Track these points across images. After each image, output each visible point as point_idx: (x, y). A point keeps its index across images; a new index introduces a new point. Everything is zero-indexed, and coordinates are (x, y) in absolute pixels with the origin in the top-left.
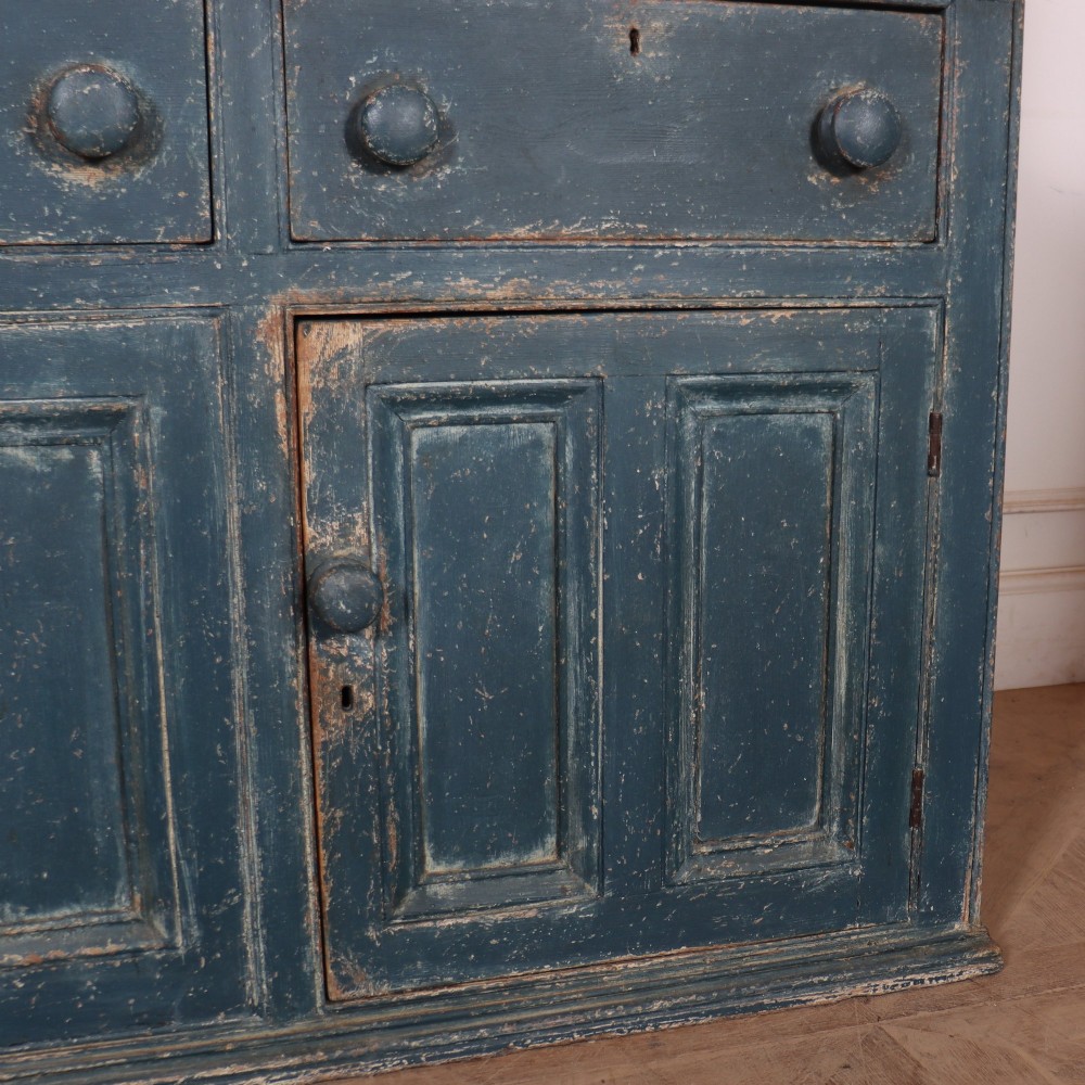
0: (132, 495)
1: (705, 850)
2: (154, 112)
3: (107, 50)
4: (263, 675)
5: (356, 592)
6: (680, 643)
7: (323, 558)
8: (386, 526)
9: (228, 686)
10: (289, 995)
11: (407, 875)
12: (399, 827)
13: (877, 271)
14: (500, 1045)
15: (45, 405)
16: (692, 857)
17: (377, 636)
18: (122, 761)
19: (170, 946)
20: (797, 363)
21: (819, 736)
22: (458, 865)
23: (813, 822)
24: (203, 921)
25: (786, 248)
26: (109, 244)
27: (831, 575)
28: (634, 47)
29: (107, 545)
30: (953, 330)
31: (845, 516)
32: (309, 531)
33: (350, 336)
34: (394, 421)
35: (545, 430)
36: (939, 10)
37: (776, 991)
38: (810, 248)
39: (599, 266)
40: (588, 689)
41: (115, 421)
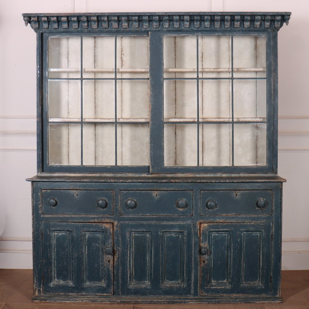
0: (183, 239)
1: (244, 282)
2: (188, 203)
3: (183, 198)
4: (195, 258)
5: (205, 251)
6: (241, 258)
7: (202, 247)
8: (209, 244)
9: (192, 259)
10: (196, 293)
11: (210, 282)
12: (209, 276)
13: (264, 218)
14: (219, 303)
15: (176, 230)
16: (243, 283)
17: (208, 255)
18: (180, 266)
19: (184, 286)
20: (255, 228)
21: (259, 271)
22: (215, 281)
23: (258, 281)
24: (187, 284)
25: (254, 216)
26: (183, 216)
27: (260, 252)
28: (236, 195)
29: (181, 244)
30: (274, 225)
31: (261, 245)
32: (201, 244)
33: (206, 225)
34: (210, 233)
35: (227, 235)
36: (272, 190)
37: (253, 301)
38: (256, 216)
39: (232, 218)
40: (231, 263)
41: (182, 232)
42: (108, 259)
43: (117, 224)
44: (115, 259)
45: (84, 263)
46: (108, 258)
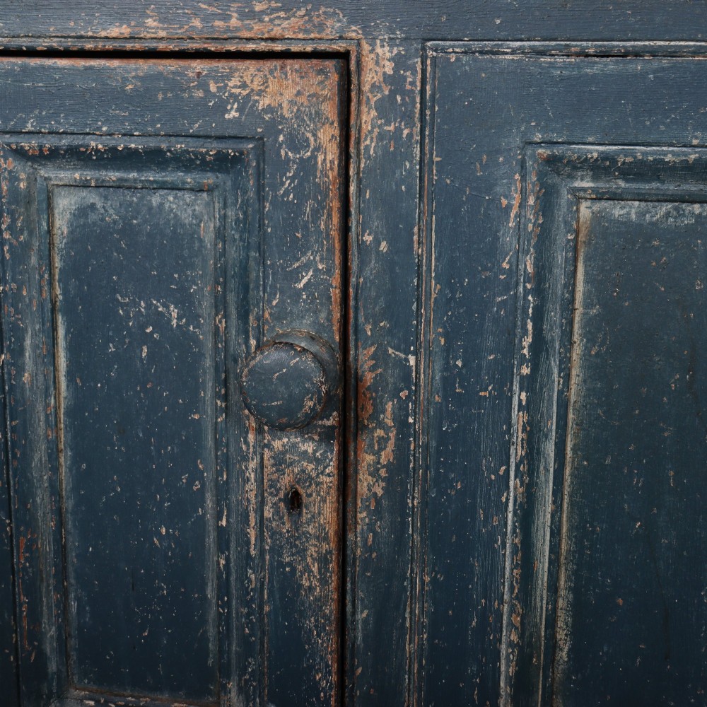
42: (286, 480)
43: (389, 68)
44: (366, 484)
45: (42, 498)
46: (279, 460)
